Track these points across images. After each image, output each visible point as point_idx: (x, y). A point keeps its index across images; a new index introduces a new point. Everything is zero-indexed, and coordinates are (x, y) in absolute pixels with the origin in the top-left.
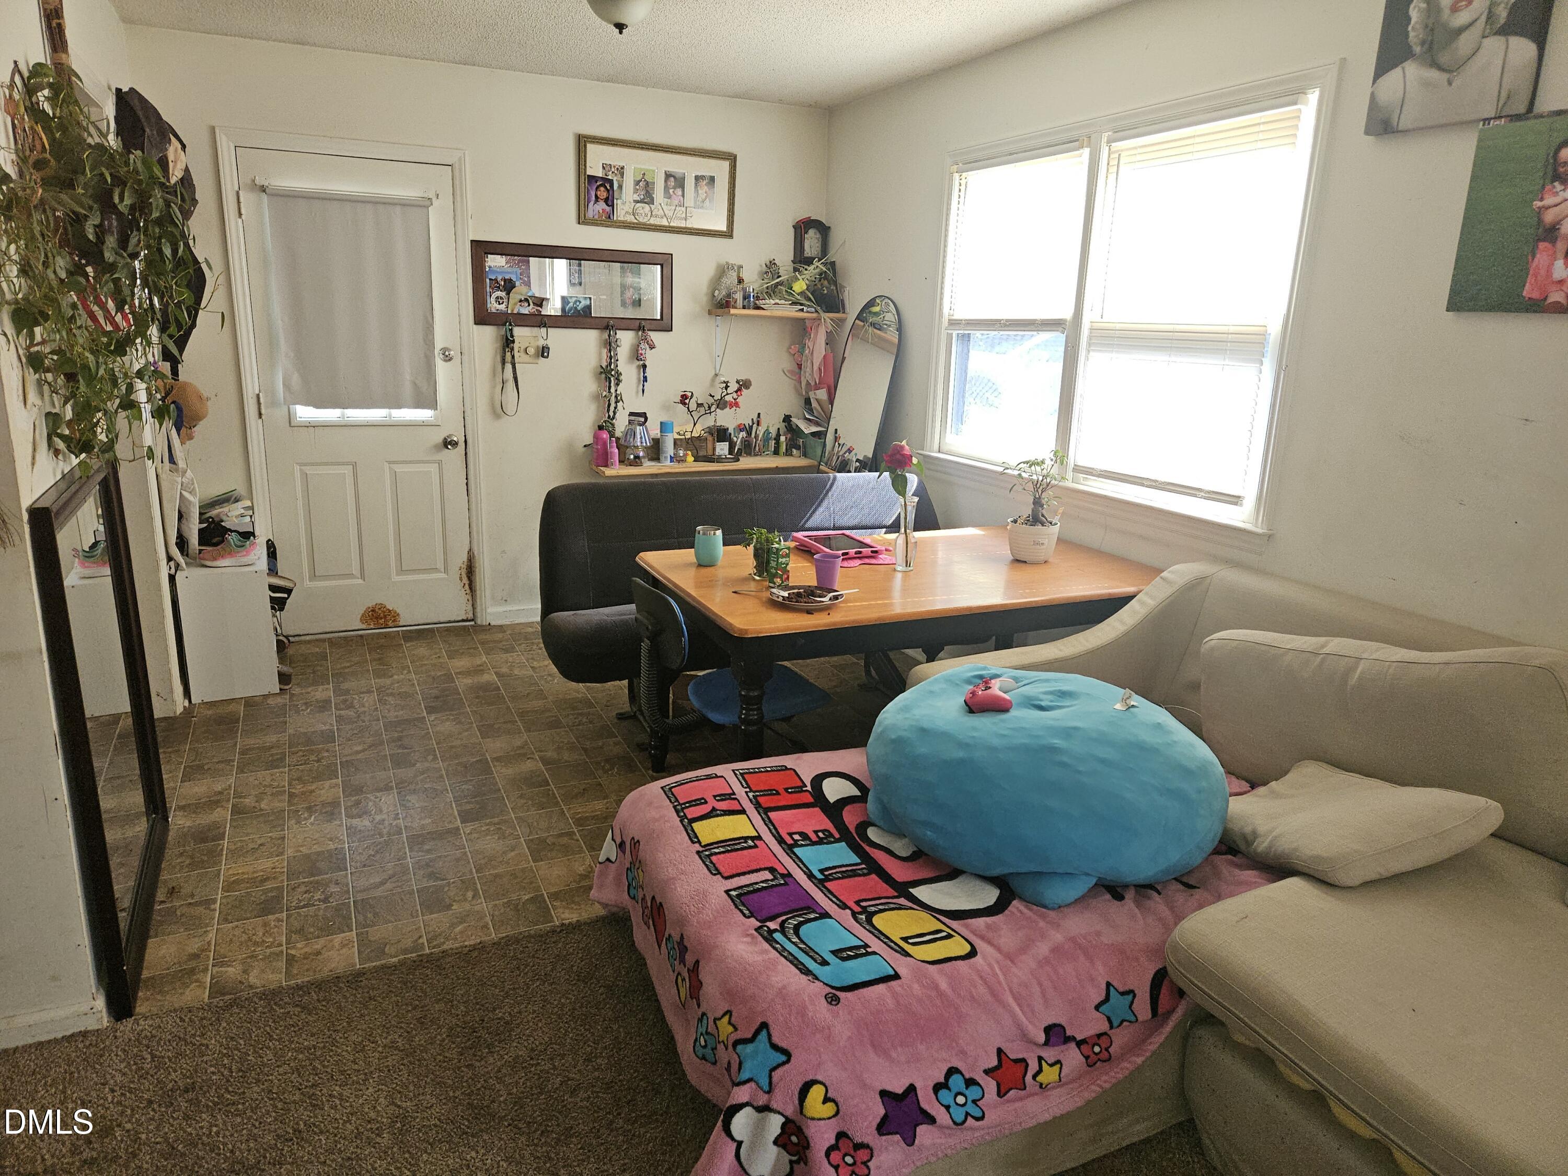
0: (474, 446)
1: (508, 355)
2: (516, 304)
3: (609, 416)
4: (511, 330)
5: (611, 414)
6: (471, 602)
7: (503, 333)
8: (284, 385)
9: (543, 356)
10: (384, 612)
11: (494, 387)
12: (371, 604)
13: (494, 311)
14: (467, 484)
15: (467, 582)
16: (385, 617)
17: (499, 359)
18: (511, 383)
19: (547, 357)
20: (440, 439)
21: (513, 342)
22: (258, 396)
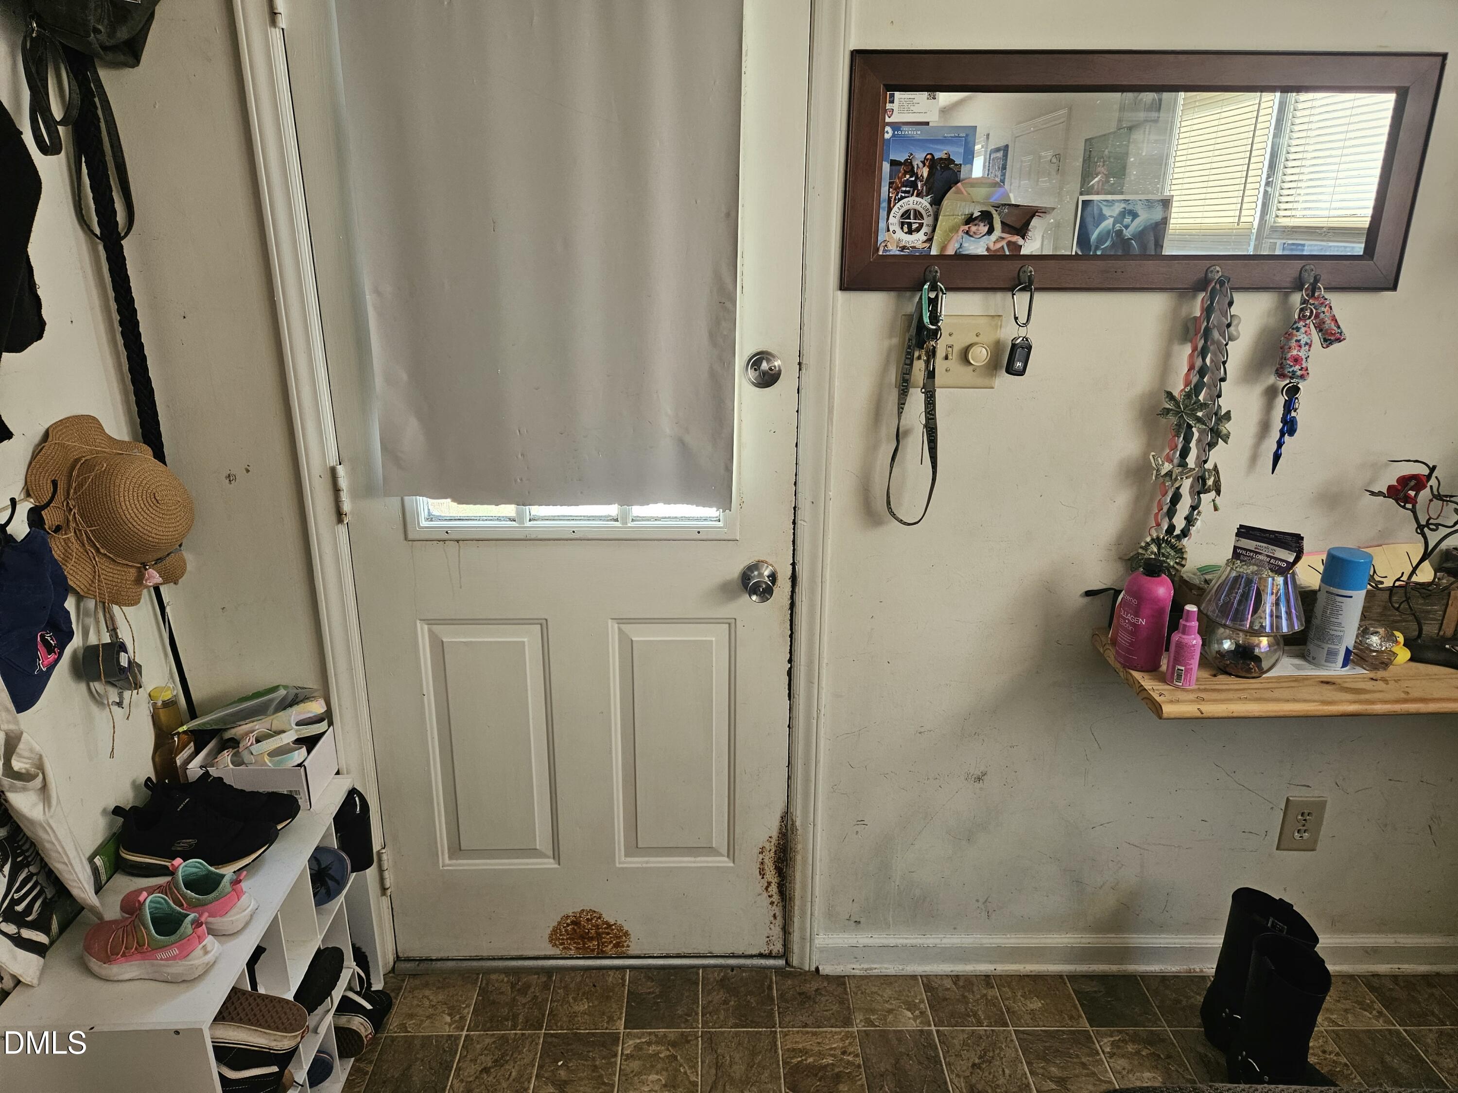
0: (812, 591)
1: (919, 366)
2: (954, 229)
3: (1171, 528)
4: (933, 302)
5: (1179, 523)
6: (779, 921)
7: (911, 308)
8: (384, 448)
9: (1010, 370)
10: (597, 926)
11: (872, 448)
12: (571, 908)
13: (894, 250)
14: (790, 673)
15: (774, 881)
16: (599, 936)
17: (892, 376)
18: (917, 440)
19: (1021, 373)
20: (735, 571)
21: (935, 334)
22: (333, 471)
